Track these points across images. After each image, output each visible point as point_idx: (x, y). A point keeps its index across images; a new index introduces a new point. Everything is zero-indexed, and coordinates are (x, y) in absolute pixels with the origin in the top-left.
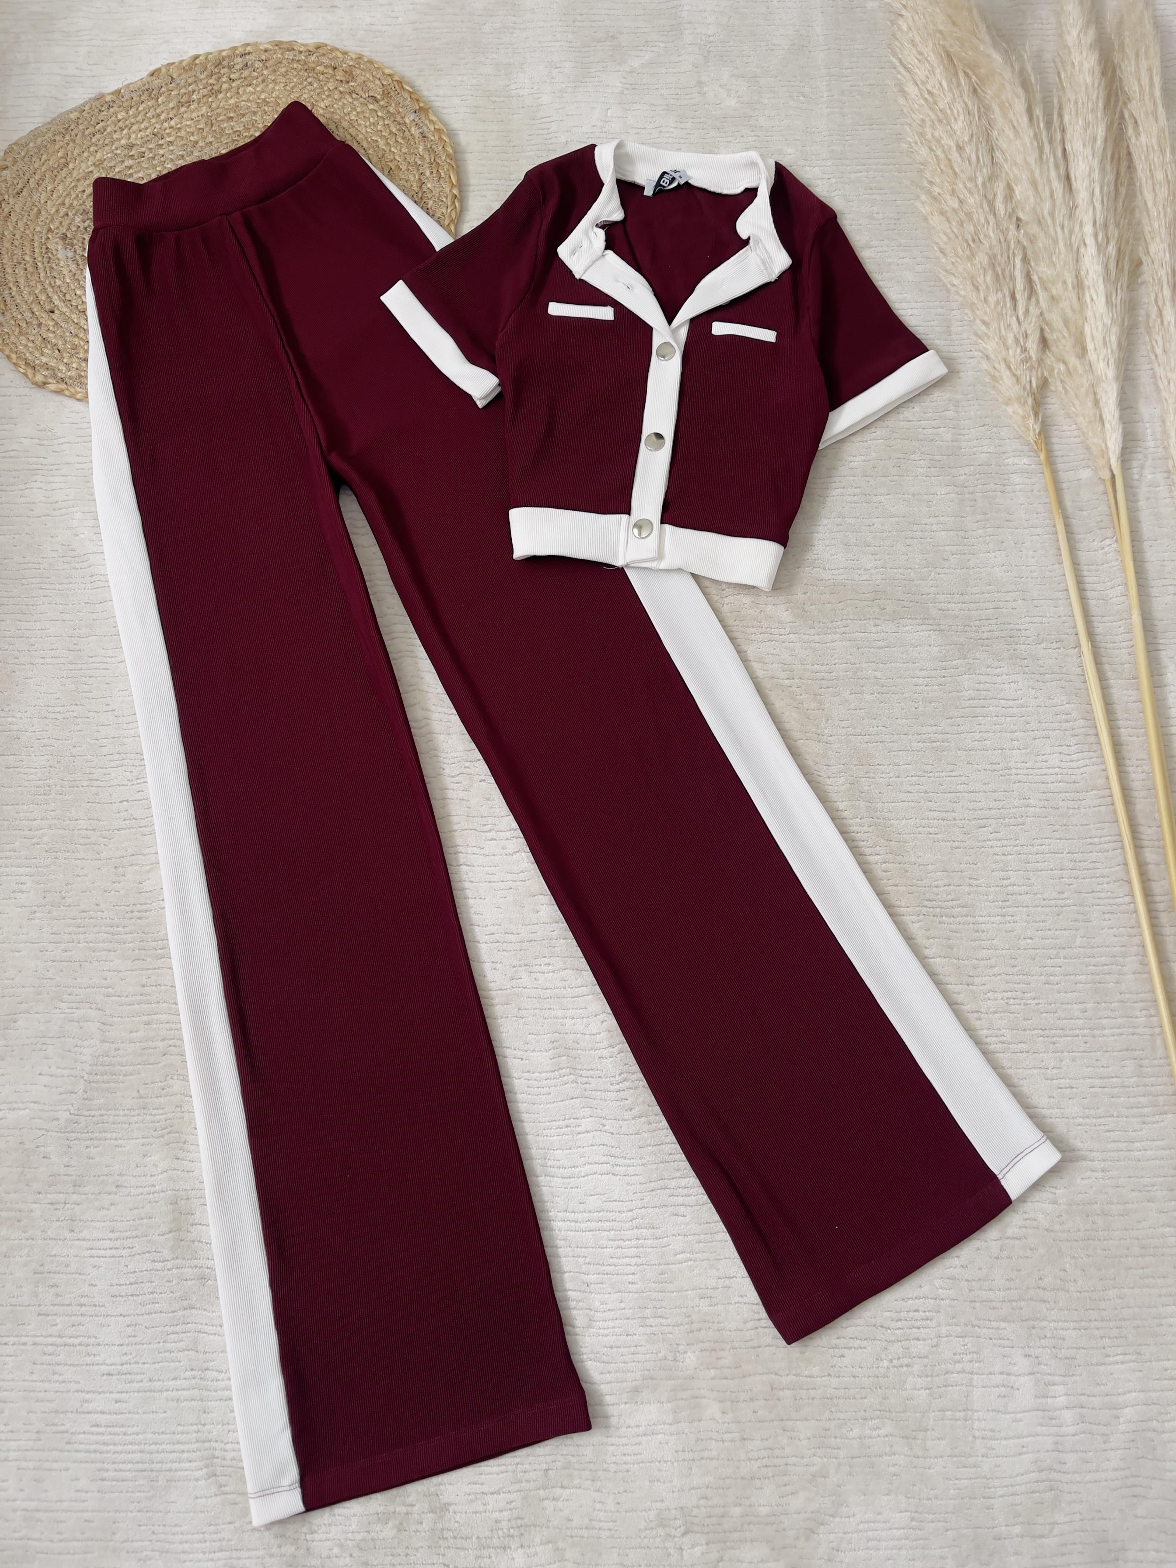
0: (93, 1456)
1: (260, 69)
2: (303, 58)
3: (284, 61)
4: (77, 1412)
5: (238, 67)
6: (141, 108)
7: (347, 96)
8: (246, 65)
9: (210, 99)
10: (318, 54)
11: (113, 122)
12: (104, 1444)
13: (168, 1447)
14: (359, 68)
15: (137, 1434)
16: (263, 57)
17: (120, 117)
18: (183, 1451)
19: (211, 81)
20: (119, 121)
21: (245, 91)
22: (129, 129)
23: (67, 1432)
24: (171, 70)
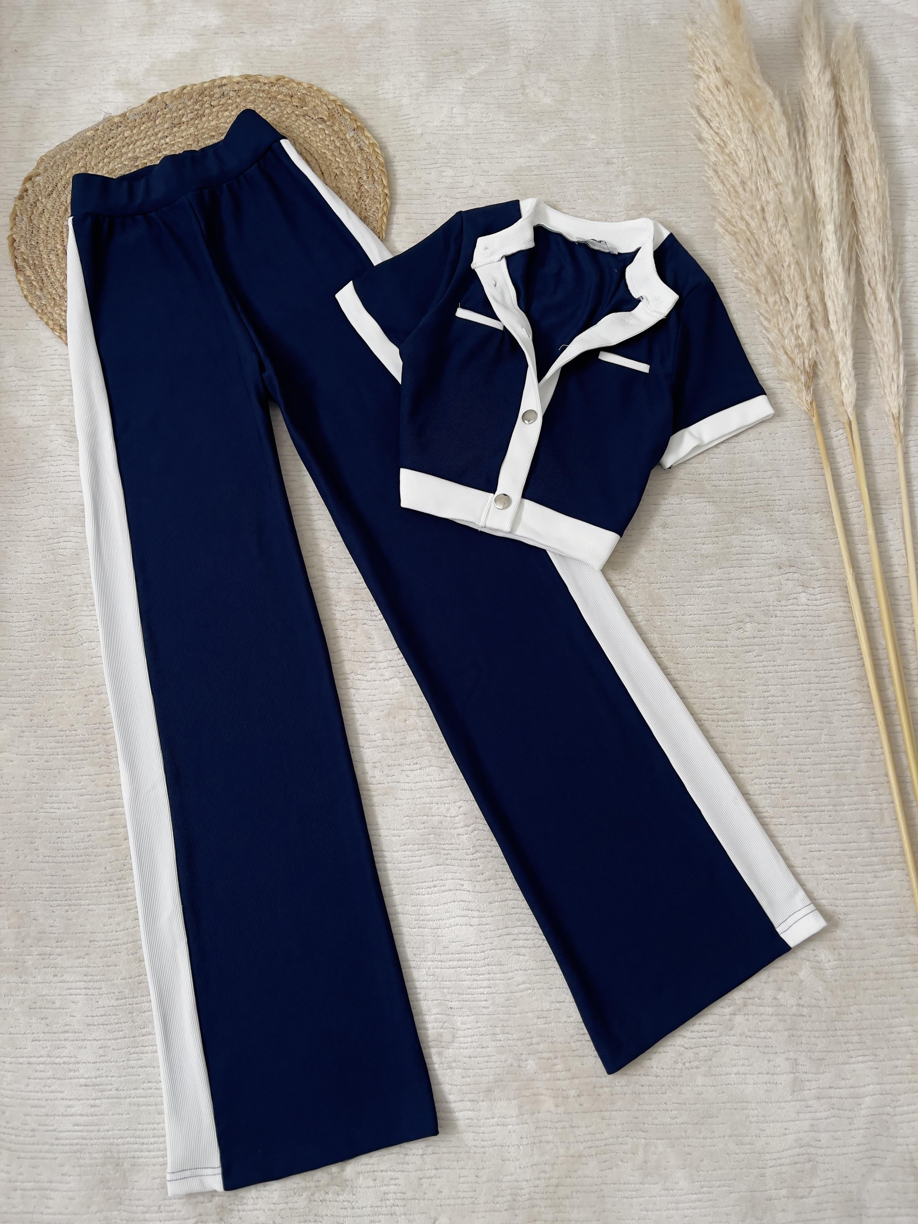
0: (75, 1148)
1: (234, 98)
2: (267, 88)
3: (252, 91)
4: (62, 1115)
5: (216, 96)
6: (142, 128)
7: (301, 118)
8: (223, 94)
9: (196, 122)
10: (279, 85)
11: (121, 139)
12: (83, 1138)
13: (132, 1140)
14: (310, 96)
15: (108, 1131)
16: (236, 88)
17: (126, 135)
18: (143, 1144)
19: (196, 107)
20: (126, 138)
21: (222, 115)
22: (134, 144)
23: (55, 1130)
24: (165, 98)
